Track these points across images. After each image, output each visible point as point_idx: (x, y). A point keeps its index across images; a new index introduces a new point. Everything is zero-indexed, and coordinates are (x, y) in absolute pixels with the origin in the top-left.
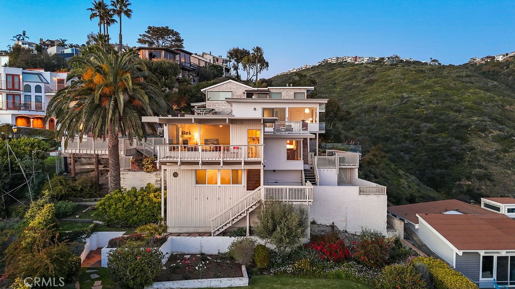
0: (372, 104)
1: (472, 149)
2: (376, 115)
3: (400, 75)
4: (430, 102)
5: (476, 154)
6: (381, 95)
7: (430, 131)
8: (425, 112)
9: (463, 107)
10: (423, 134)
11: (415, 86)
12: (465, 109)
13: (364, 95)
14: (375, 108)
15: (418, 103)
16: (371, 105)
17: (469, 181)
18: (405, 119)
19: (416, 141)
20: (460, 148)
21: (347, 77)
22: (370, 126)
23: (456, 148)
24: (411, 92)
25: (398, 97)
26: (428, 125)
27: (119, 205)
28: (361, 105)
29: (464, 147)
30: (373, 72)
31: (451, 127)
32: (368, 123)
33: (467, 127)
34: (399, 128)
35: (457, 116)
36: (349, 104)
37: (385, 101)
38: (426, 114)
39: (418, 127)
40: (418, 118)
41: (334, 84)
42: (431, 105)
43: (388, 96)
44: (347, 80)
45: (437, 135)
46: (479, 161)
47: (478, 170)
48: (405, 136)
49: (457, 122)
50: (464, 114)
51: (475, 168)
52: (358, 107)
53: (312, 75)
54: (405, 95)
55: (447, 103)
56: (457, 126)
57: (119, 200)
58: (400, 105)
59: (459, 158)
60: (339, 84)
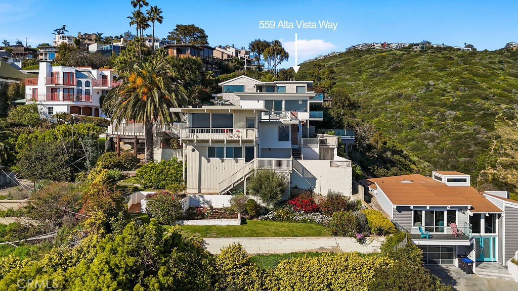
0: (398, 92)
1: (498, 137)
2: (401, 102)
3: (427, 62)
4: (457, 89)
5: (502, 142)
6: (407, 83)
7: (456, 119)
8: (451, 100)
9: (491, 95)
10: (447, 122)
11: (442, 74)
12: (494, 96)
13: (390, 82)
14: (400, 95)
15: (445, 90)
16: (396, 93)
17: (494, 170)
18: (430, 107)
19: (441, 129)
20: (486, 136)
21: (374, 64)
22: (394, 114)
23: (481, 136)
24: (438, 80)
25: (424, 85)
26: (454, 113)
27: (153, 172)
28: (386, 93)
29: (490, 135)
30: (400, 59)
31: (477, 115)
32: (392, 111)
33: (494, 114)
34: (424, 116)
35: (484, 104)
36: (374, 91)
37: (410, 89)
38: (452, 102)
39: (443, 115)
40: (444, 105)
41: (360, 72)
42: (458, 93)
43: (413, 84)
44: (373, 68)
45: (463, 123)
46: (505, 149)
47: (504, 158)
48: (430, 125)
49: (483, 110)
50: (492, 101)
51: (502, 157)
52: (382, 94)
53: (339, 62)
54: (431, 83)
55: (475, 91)
56: (484, 114)
57: (153, 168)
58: (426, 93)
59: (485, 146)
60: (364, 71)
